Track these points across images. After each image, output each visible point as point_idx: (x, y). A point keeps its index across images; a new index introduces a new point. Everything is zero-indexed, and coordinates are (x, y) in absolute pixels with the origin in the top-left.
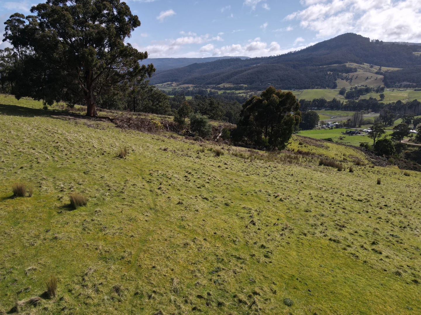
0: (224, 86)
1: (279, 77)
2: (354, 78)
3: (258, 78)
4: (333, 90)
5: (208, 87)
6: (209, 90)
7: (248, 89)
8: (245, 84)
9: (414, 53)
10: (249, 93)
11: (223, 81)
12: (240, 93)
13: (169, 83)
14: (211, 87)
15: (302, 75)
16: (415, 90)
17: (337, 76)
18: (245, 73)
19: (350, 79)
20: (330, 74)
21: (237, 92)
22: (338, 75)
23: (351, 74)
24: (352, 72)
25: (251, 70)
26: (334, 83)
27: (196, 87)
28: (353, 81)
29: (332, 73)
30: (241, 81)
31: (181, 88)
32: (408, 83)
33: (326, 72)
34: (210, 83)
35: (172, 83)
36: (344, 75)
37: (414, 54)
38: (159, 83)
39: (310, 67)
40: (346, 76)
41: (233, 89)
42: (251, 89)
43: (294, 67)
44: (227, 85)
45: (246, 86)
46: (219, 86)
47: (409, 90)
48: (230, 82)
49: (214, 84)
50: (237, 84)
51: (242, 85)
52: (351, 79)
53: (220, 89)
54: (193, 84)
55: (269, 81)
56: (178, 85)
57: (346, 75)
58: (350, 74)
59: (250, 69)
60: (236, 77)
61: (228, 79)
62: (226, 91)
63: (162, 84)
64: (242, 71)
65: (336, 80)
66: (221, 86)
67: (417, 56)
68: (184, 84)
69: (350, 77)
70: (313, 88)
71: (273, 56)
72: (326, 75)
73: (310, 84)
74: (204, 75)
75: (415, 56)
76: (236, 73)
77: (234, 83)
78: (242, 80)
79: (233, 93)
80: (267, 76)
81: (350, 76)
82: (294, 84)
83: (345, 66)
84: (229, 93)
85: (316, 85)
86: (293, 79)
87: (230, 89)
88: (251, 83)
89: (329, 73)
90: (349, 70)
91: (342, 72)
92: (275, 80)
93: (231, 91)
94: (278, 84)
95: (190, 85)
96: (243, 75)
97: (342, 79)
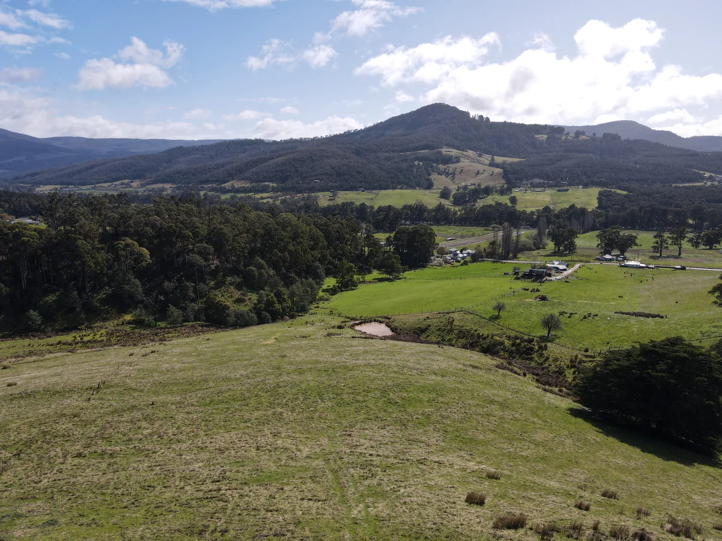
0: (233, 186)
1: (333, 168)
2: (457, 172)
3: (296, 171)
4: (427, 192)
5: (203, 189)
6: (202, 193)
7: (277, 192)
8: (272, 181)
9: (536, 136)
10: (280, 198)
11: (231, 176)
12: (262, 198)
13: (126, 181)
14: (208, 187)
15: (373, 167)
16: (559, 191)
17: (430, 169)
18: (271, 162)
19: (451, 174)
20: (419, 165)
21: (258, 196)
22: (432, 167)
23: (452, 167)
24: (453, 163)
25: (283, 157)
26: (428, 180)
27: (178, 188)
28: (456, 176)
29: (421, 163)
30: (264, 177)
31: (149, 191)
32: (542, 181)
33: (412, 162)
34: (207, 181)
35: (132, 182)
36: (441, 167)
37: (537, 138)
38: (106, 182)
39: (385, 154)
40: (445, 169)
41: (250, 191)
42: (284, 190)
43: (358, 153)
44: (238, 184)
45: (275, 185)
46: (223, 185)
47: (549, 191)
48: (244, 179)
49: (215, 182)
50: (257, 181)
51: (267, 183)
52: (454, 174)
53: (225, 191)
54: (174, 183)
55: (316, 175)
56: (142, 186)
57: (444, 167)
58: (449, 165)
59: (280, 156)
60: (254, 170)
61: (240, 173)
62: (237, 195)
63: (110, 184)
64: (265, 160)
65: (429, 175)
66: (227, 185)
67: (542, 140)
68: (155, 182)
69: (451, 171)
70: (394, 188)
71: (319, 137)
72: (412, 167)
73: (388, 182)
74: (195, 167)
75: (540, 140)
76: (255, 163)
77: (251, 181)
78: (265, 175)
79: (250, 197)
80: (311, 168)
81: (451, 169)
82: (361, 182)
83: (441, 152)
84: (241, 198)
85: (399, 183)
86: (359, 173)
87: (245, 190)
88: (284, 179)
89: (416, 163)
90: (448, 160)
91: (437, 161)
92: (326, 174)
93: (247, 195)
94: (332, 182)
95: (167, 186)
96: (269, 166)
97: (440, 174)
